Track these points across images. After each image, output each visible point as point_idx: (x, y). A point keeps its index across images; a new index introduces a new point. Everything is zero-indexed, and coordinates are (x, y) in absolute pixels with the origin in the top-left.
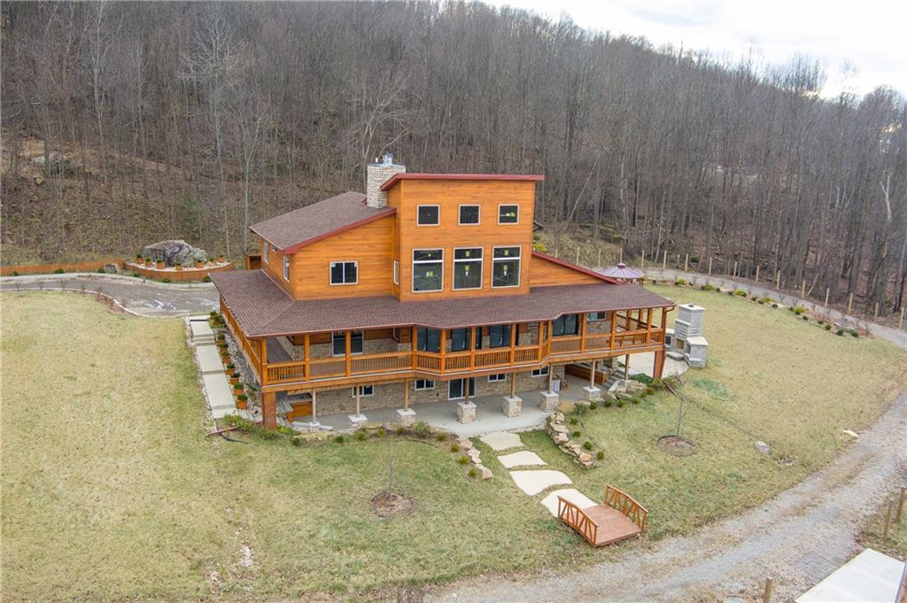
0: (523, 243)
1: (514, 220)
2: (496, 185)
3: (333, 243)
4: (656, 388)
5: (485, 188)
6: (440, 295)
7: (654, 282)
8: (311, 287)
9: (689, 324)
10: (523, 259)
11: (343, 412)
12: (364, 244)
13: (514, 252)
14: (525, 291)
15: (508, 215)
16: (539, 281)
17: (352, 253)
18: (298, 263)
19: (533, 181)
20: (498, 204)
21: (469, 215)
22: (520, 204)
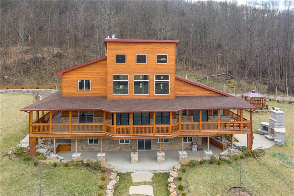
0: (170, 73)
1: (165, 62)
2: (155, 45)
3: (80, 71)
4: (246, 155)
5: (149, 46)
6: (127, 97)
7: (278, 101)
8: (69, 91)
9: (275, 120)
10: (171, 81)
11: (83, 151)
12: (94, 72)
13: (167, 77)
14: (174, 97)
15: (162, 59)
16: (185, 93)
17: (89, 76)
18: (64, 80)
19: (174, 43)
20: (156, 54)
21: (141, 59)
22: (168, 54)
